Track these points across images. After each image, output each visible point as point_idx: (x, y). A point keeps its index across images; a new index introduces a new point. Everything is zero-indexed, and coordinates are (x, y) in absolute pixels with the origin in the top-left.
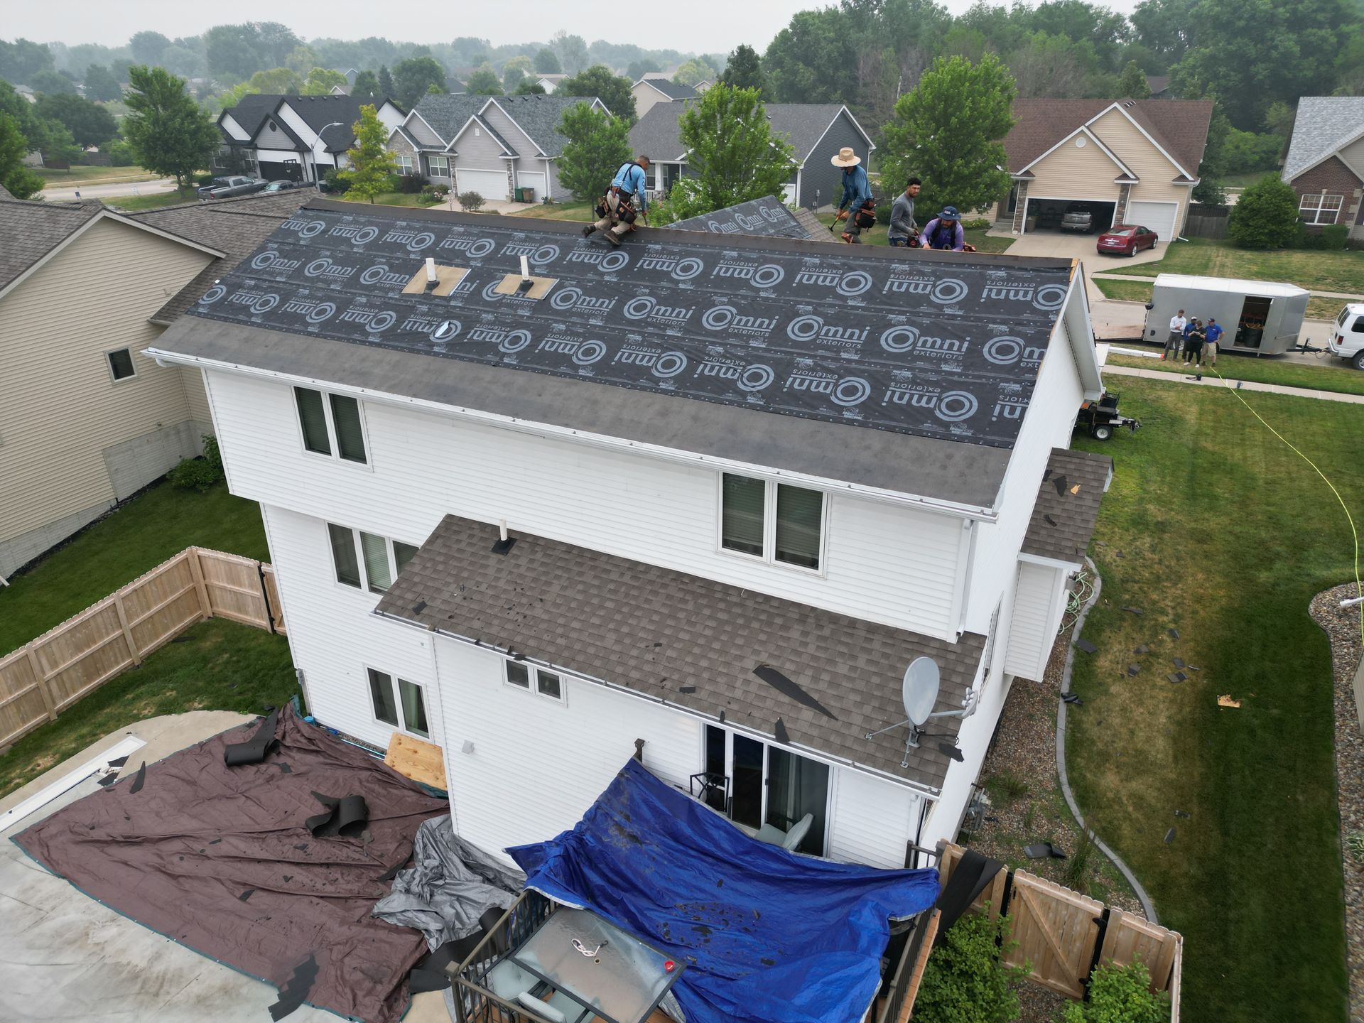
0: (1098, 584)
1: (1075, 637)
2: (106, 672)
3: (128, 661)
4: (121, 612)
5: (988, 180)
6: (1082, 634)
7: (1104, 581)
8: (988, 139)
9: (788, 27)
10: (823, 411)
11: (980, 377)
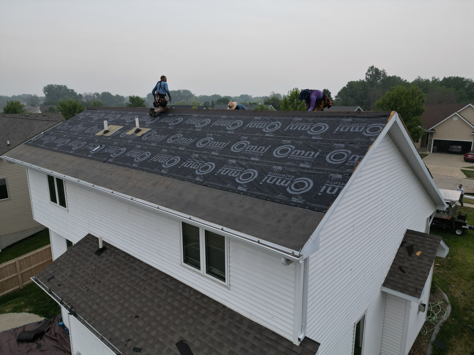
0: (449, 308)
1: (433, 338)
2: (7, 290)
3: (18, 287)
4: (18, 266)
5: (414, 131)
6: (437, 337)
7: (452, 307)
8: (414, 116)
9: (346, 86)
10: (229, 186)
11: (320, 170)
